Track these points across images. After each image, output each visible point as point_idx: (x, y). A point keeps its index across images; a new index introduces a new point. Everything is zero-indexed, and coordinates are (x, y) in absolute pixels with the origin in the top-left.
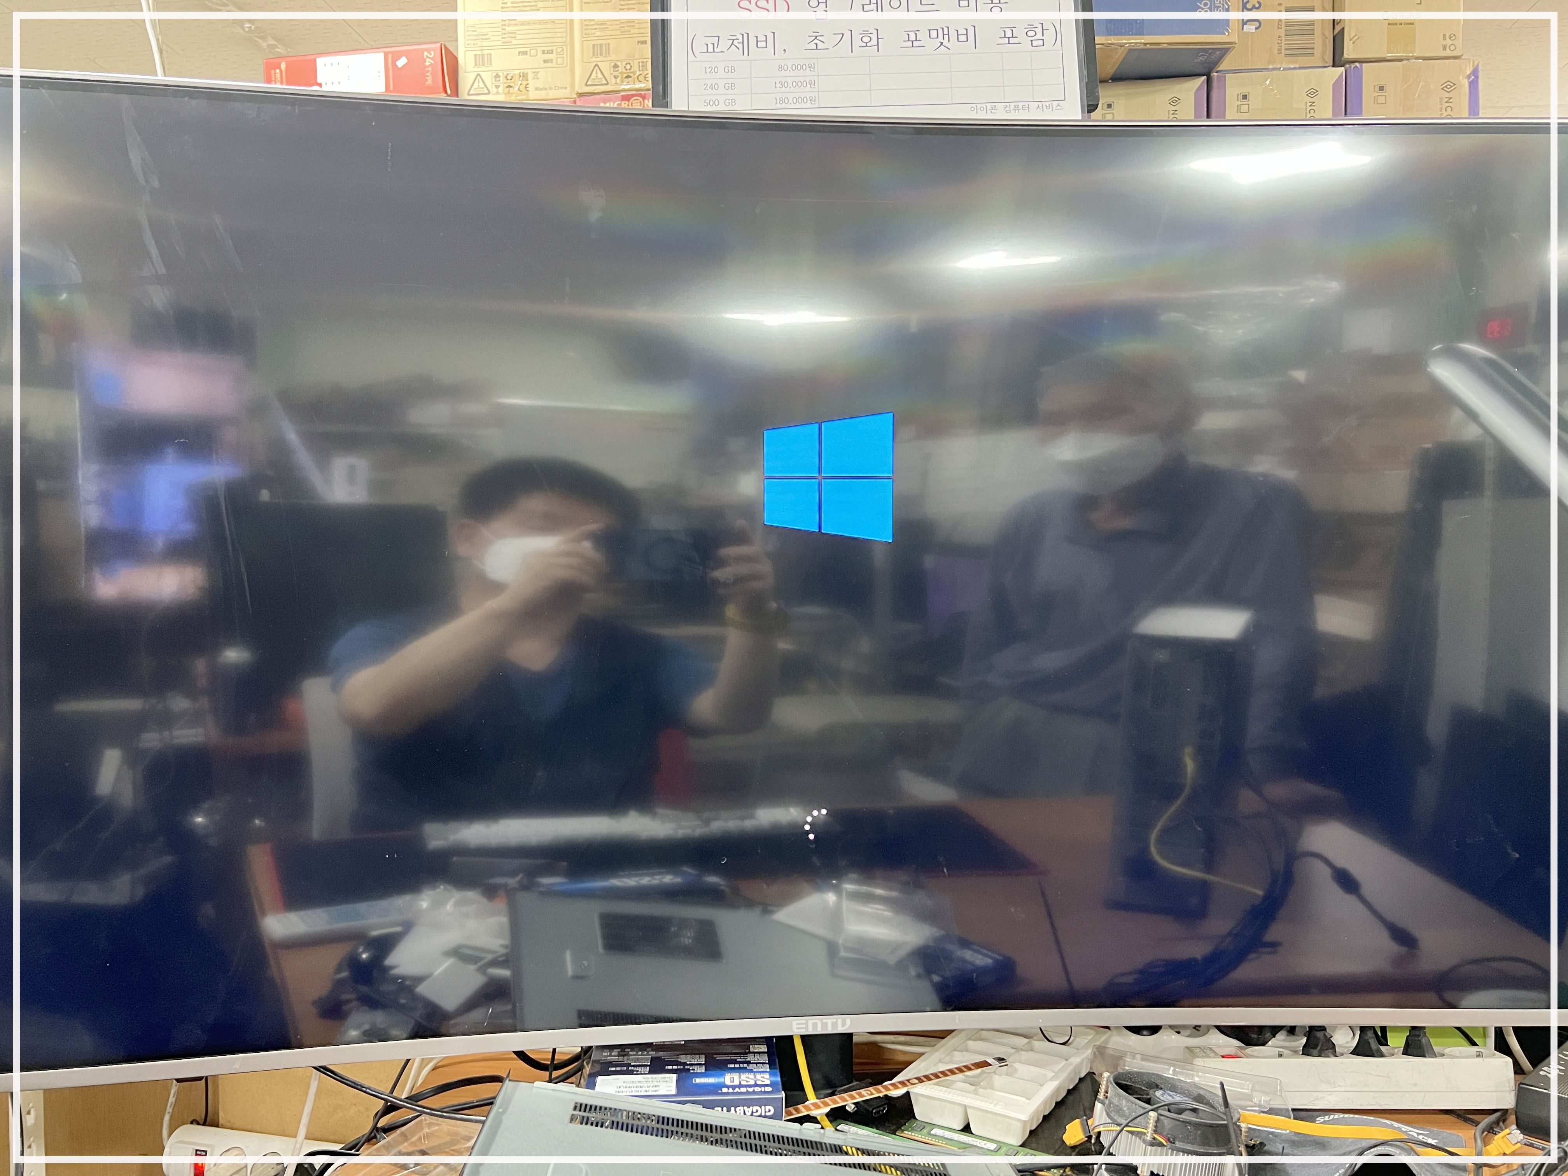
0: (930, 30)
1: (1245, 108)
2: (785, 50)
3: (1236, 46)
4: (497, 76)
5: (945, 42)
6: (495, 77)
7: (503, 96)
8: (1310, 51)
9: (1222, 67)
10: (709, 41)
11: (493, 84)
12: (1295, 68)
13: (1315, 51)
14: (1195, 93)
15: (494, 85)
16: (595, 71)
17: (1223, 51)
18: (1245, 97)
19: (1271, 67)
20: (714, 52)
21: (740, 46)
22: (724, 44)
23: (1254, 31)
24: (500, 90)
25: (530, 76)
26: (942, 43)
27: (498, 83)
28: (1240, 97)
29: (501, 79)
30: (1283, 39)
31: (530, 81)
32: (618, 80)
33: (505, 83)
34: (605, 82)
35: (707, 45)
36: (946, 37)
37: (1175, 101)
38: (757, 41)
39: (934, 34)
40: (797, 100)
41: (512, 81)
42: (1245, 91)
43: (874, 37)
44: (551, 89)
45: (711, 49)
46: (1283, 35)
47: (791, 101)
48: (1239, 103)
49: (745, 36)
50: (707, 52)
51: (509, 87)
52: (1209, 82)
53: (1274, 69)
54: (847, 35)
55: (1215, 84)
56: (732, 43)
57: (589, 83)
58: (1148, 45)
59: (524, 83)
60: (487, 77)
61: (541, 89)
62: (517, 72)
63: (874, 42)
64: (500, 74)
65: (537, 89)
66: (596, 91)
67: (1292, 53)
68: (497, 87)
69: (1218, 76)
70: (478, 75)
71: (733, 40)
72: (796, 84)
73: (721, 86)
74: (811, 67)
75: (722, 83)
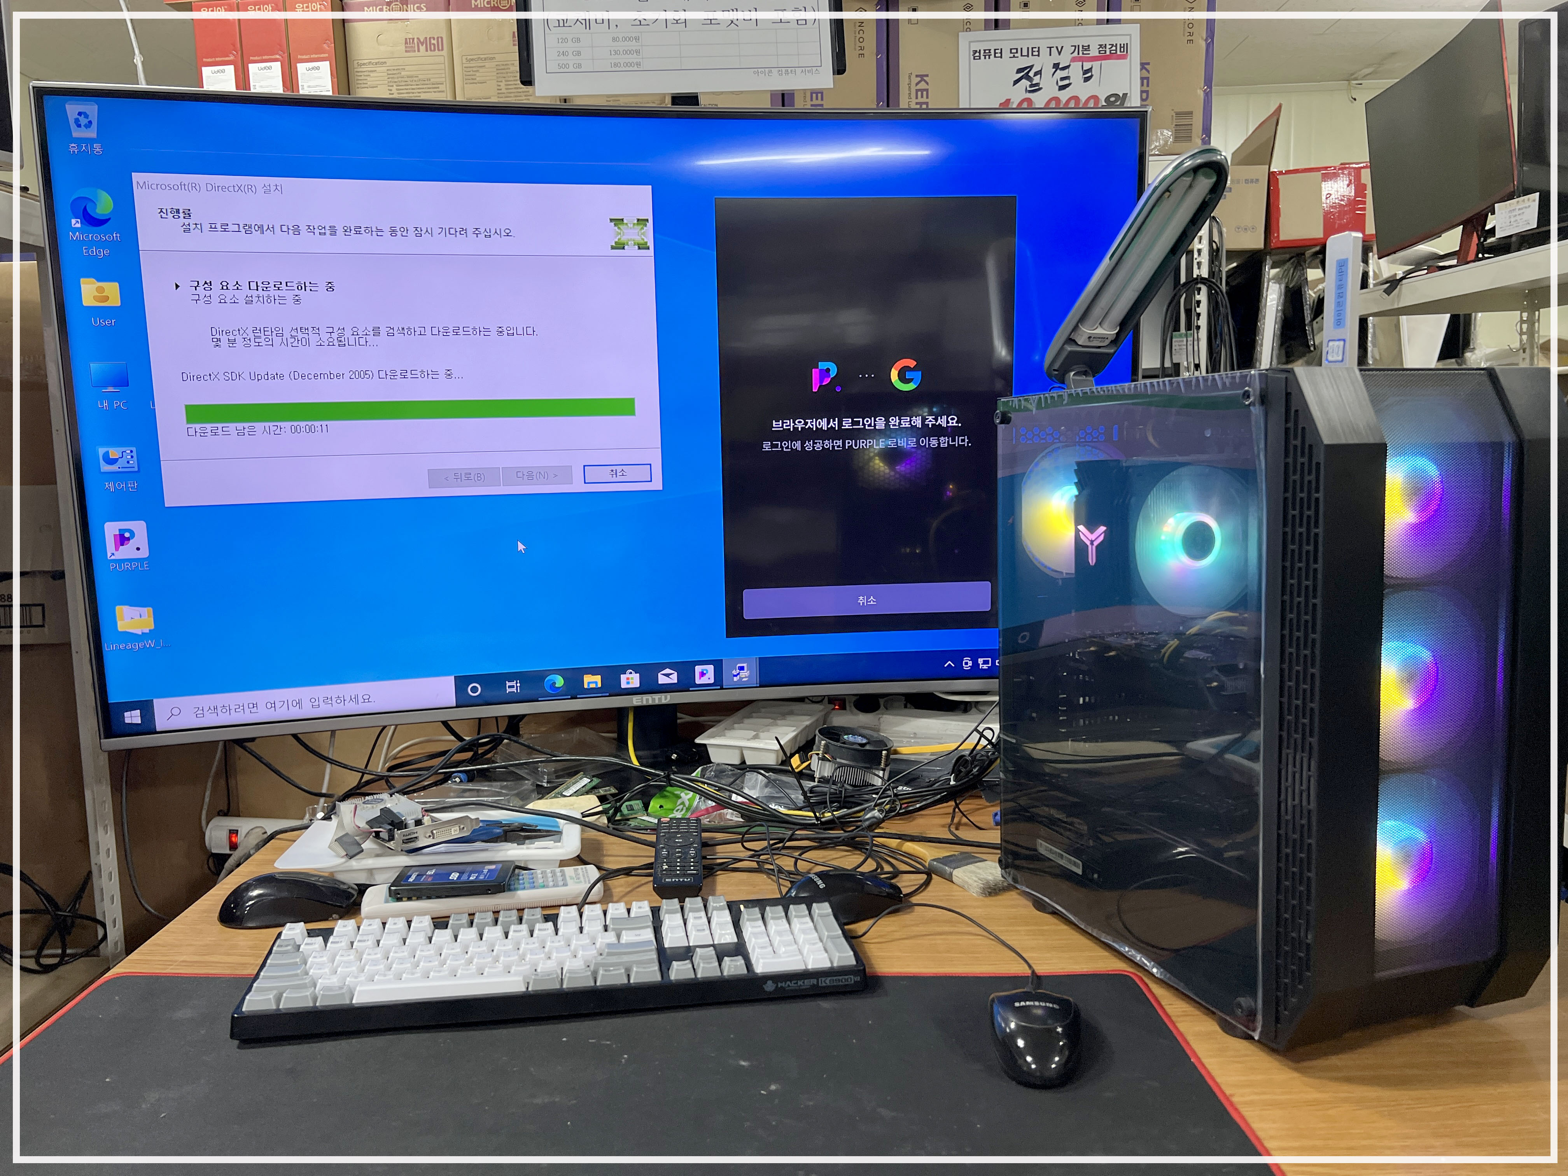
2: (617, 26)
20: (564, 26)
21: (583, 22)
26: (732, 21)
40: (627, 64)
45: (561, 24)
47: (622, 65)
50: (559, 26)
72: (626, 52)
73: (570, 53)
74: (637, 39)
75: (571, 51)
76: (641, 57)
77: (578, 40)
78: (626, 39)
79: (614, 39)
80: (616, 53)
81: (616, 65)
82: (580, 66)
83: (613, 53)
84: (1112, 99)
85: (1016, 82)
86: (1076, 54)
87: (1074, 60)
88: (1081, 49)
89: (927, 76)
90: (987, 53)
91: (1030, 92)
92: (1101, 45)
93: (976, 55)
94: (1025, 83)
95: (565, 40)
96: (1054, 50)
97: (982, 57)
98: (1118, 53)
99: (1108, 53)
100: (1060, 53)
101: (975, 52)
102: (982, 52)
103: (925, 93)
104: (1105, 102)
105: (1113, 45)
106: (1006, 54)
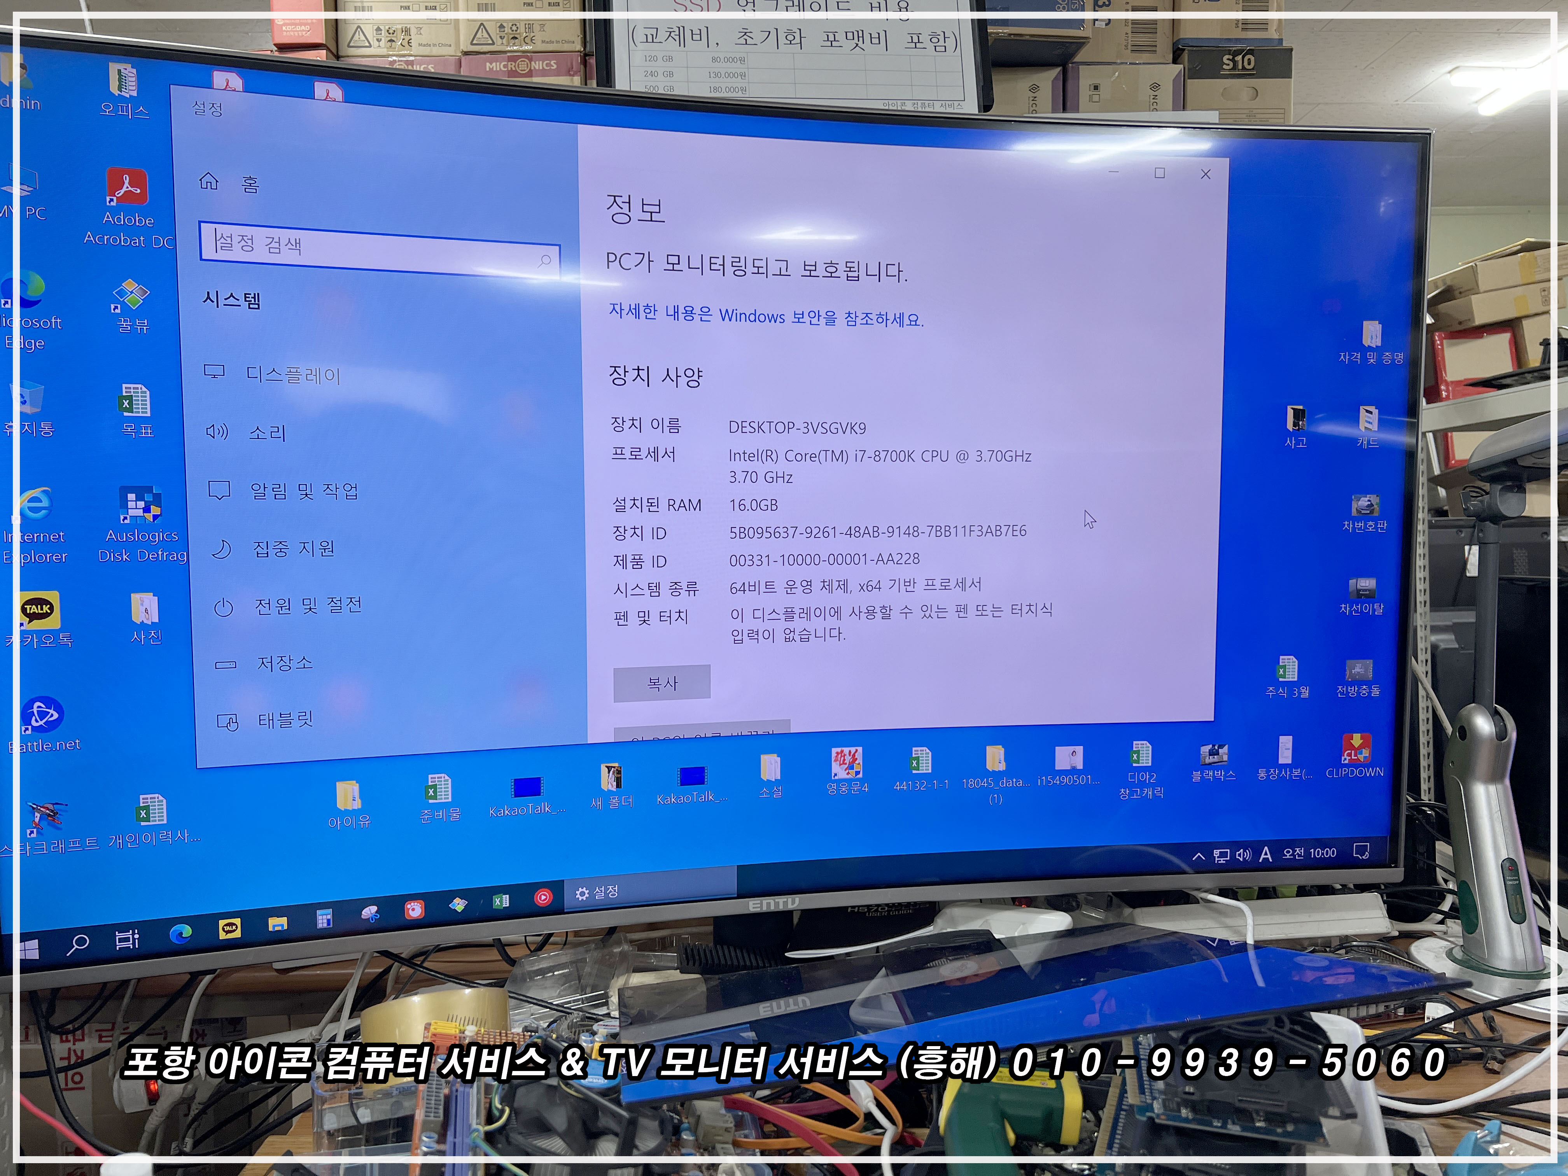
0: (846, 33)
1: (1096, 98)
2: (717, 44)
3: (1091, 40)
4: (379, 29)
5: (860, 44)
6: (376, 30)
7: (386, 50)
8: (1154, 49)
9: (1076, 60)
10: (649, 32)
11: (374, 37)
12: (1140, 64)
13: (1158, 49)
14: (1053, 82)
15: (375, 39)
16: (480, 30)
17: (1079, 44)
18: (1096, 88)
19: (1119, 61)
20: (653, 42)
21: (677, 38)
22: (662, 35)
23: (1104, 27)
24: (382, 43)
25: (413, 31)
26: (857, 45)
27: (379, 37)
28: (1092, 88)
29: (383, 32)
30: (1130, 35)
31: (412, 37)
32: (505, 41)
33: (387, 37)
34: (490, 42)
35: (647, 35)
36: (861, 39)
37: (1034, 88)
38: (692, 34)
39: (850, 36)
40: (730, 90)
41: (395, 35)
42: (1096, 82)
43: (797, 36)
44: (434, 45)
45: (650, 39)
46: (1129, 32)
47: (724, 90)
48: (1091, 93)
49: (681, 29)
50: (647, 42)
51: (391, 41)
52: (1065, 73)
53: (1122, 63)
54: (773, 32)
55: (1070, 74)
56: (670, 35)
57: (475, 42)
58: (1012, 36)
59: (407, 38)
60: (369, 31)
61: (424, 45)
62: (399, 27)
63: (797, 40)
64: (382, 27)
65: (420, 45)
66: (482, 51)
67: (1137, 49)
68: (379, 40)
69: (1072, 67)
70: (359, 27)
71: (671, 32)
72: (729, 75)
73: (660, 74)
74: (742, 60)
75: (661, 71)
76: (747, 81)
77: (670, 59)
78: (728, 60)
79: (714, 60)
80: (716, 75)
81: (716, 89)
83: (712, 75)
95: (654, 59)
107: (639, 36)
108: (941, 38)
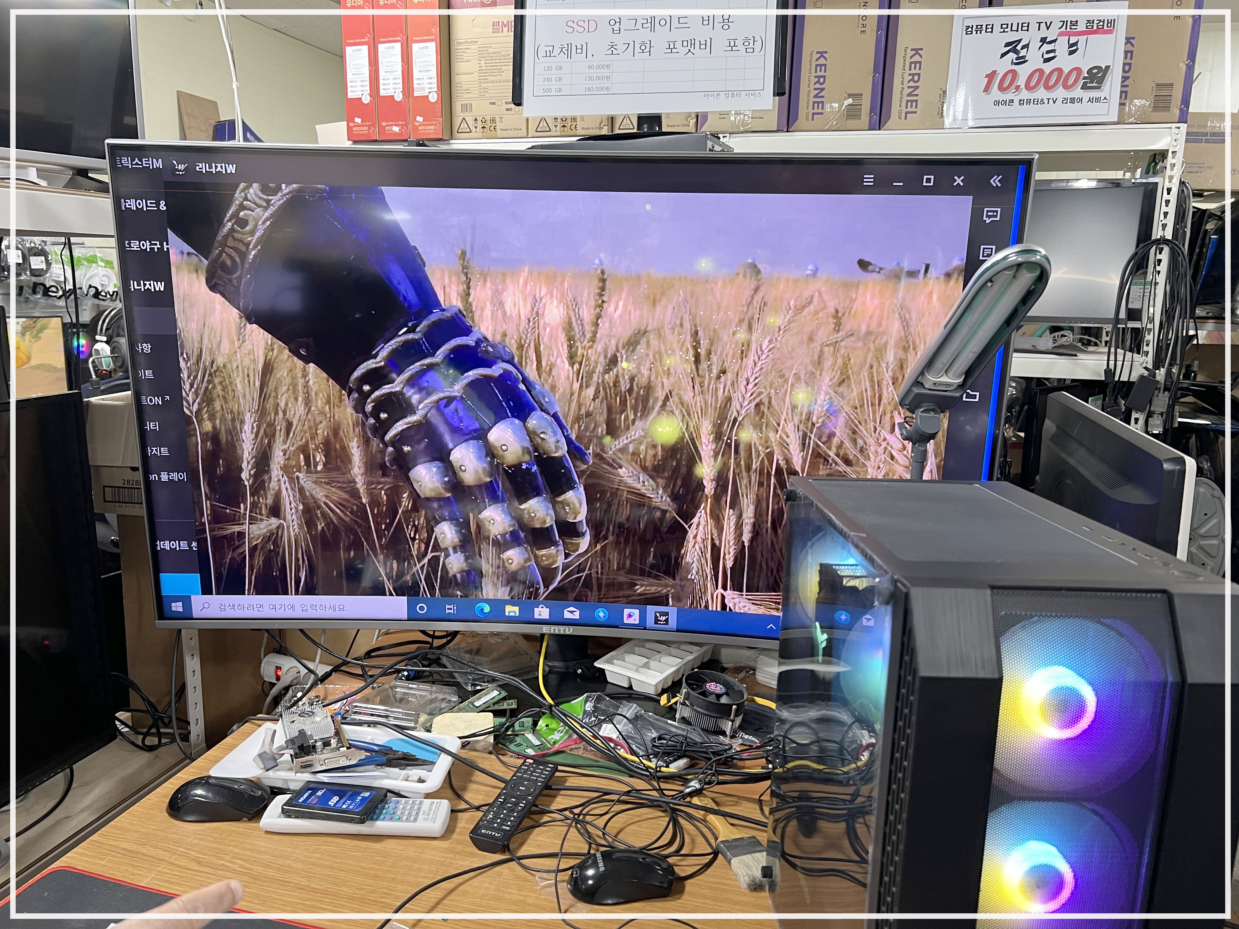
5: (692, 50)
10: (548, 49)
20: (550, 56)
22: (557, 50)
35: (546, 51)
39: (685, 44)
40: (598, 89)
45: (548, 54)
50: (546, 56)
63: (648, 50)
71: (562, 48)
72: (598, 78)
73: (553, 79)
74: (608, 66)
75: (553, 77)
76: (610, 82)
77: (561, 68)
78: (599, 67)
79: (590, 67)
80: (590, 79)
81: (589, 89)
82: (560, 90)
83: (588, 79)
84: (1095, 71)
85: (1003, 55)
86: (1063, 29)
87: (1061, 34)
88: (1069, 24)
89: (922, 49)
90: (979, 29)
91: (1016, 64)
92: (1089, 21)
93: (969, 30)
94: (1012, 56)
95: (550, 68)
96: (1043, 26)
97: (974, 32)
98: (1105, 28)
99: (1095, 28)
100: (1048, 29)
101: (968, 27)
102: (974, 27)
103: (918, 65)
104: (1088, 73)
105: (1100, 21)
106: (997, 29)
107: (542, 53)
108: (751, 42)
